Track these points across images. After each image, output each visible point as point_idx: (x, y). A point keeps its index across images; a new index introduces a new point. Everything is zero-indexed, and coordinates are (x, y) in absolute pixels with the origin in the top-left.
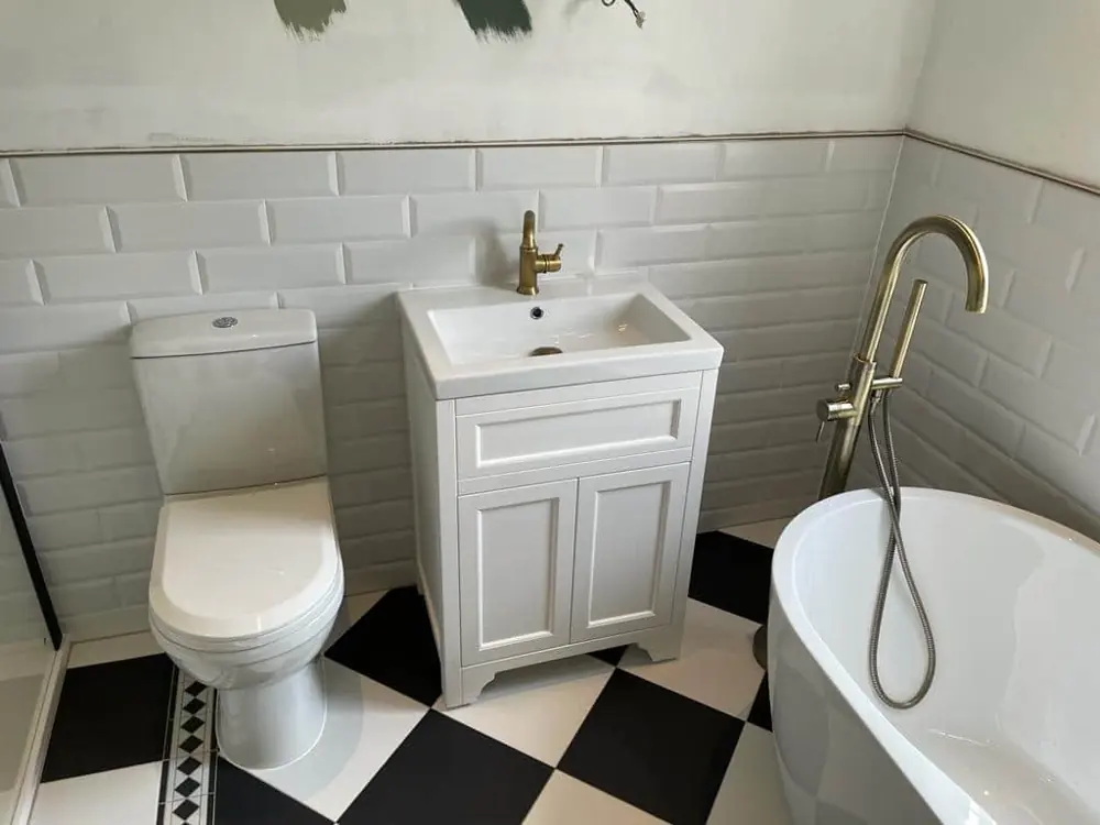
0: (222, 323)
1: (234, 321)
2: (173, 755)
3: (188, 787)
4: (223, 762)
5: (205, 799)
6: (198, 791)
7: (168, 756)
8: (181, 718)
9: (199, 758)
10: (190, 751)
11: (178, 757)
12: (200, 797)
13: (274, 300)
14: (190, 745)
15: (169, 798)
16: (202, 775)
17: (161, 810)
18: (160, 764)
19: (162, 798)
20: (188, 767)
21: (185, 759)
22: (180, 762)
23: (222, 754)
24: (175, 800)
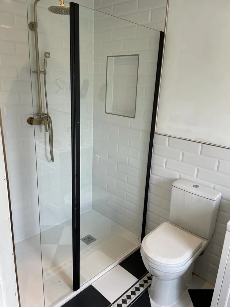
0: (195, 186)
1: (198, 187)
2: (141, 280)
3: (137, 289)
4: (148, 291)
5: (138, 295)
6: (138, 292)
7: (140, 280)
8: (149, 275)
9: (144, 286)
10: (144, 283)
11: (141, 282)
12: (138, 293)
13: (212, 186)
14: (146, 282)
15: (133, 288)
16: (142, 289)
17: (130, 288)
18: (138, 280)
19: (132, 287)
20: (142, 286)
21: (142, 283)
22: (141, 283)
23: (149, 289)
24: (133, 289)
